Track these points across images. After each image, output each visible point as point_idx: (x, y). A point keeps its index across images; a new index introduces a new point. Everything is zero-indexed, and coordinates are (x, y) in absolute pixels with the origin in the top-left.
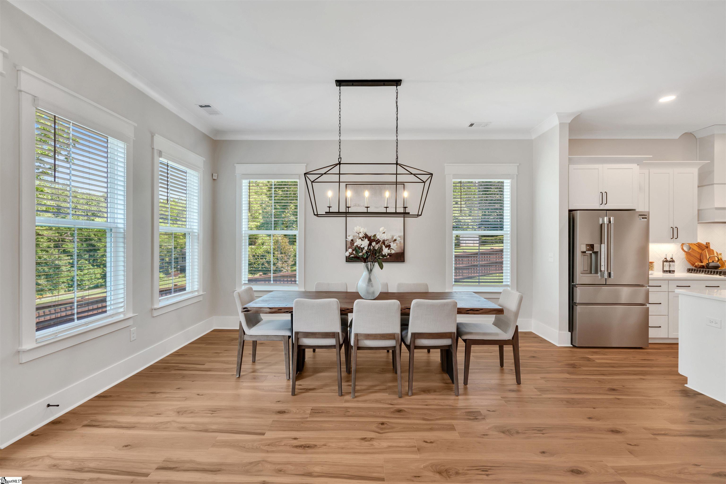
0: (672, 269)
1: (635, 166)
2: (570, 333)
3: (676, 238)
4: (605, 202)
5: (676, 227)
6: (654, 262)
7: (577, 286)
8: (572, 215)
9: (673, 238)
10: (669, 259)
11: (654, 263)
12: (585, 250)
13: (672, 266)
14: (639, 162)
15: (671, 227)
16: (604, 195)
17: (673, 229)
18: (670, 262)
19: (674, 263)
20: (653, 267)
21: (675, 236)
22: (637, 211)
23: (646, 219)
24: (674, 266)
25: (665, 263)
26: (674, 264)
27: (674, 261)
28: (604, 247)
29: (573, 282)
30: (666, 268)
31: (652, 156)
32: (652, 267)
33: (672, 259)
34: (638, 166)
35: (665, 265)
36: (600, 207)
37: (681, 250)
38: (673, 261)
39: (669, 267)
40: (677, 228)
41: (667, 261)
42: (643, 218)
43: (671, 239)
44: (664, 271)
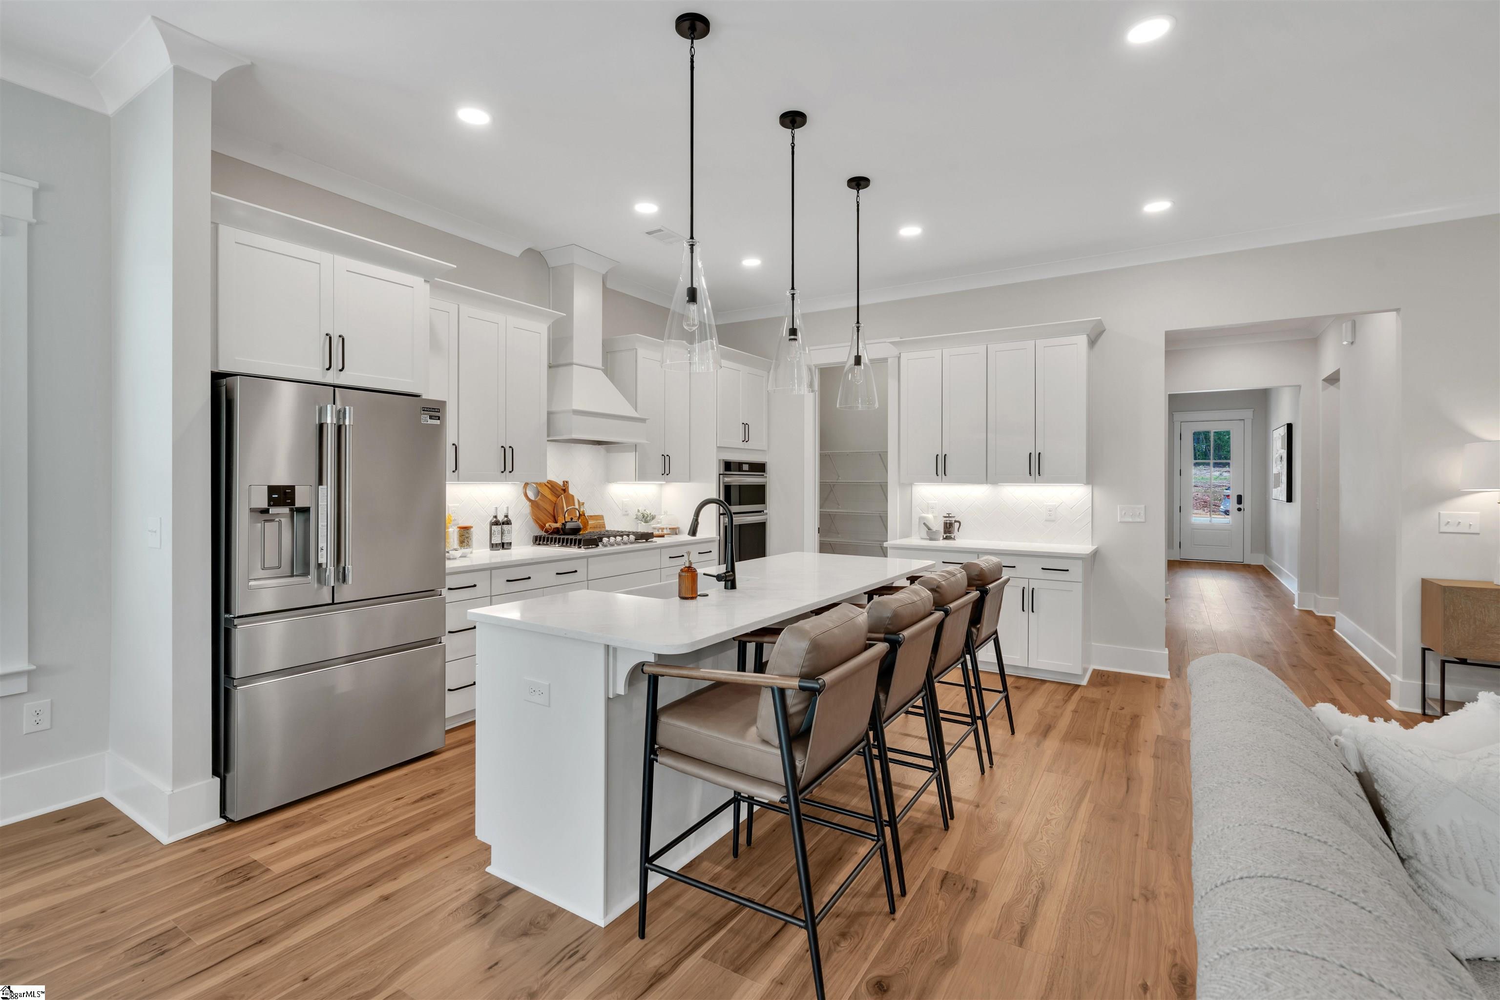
0: (506, 540)
1: (417, 281)
2: (218, 780)
3: (510, 472)
4: (337, 362)
5: (510, 447)
6: (472, 527)
7: (236, 621)
8: (224, 389)
9: (505, 470)
10: (501, 518)
11: (472, 530)
12: (265, 505)
13: (506, 532)
14: (428, 274)
15: (502, 447)
16: (336, 343)
17: (505, 450)
18: (503, 523)
19: (510, 526)
20: (471, 539)
21: (509, 468)
22: (423, 397)
23: (439, 419)
24: (510, 532)
25: (494, 527)
26: (510, 529)
27: (510, 521)
28: (327, 492)
29: (228, 610)
30: (497, 540)
31: (455, 266)
32: (467, 538)
33: (506, 516)
34: (428, 286)
35: (494, 531)
36: (324, 376)
37: (524, 498)
38: (508, 523)
39: (502, 536)
40: (513, 450)
41: (497, 523)
42: (431, 417)
43: (502, 472)
44: (493, 546)
